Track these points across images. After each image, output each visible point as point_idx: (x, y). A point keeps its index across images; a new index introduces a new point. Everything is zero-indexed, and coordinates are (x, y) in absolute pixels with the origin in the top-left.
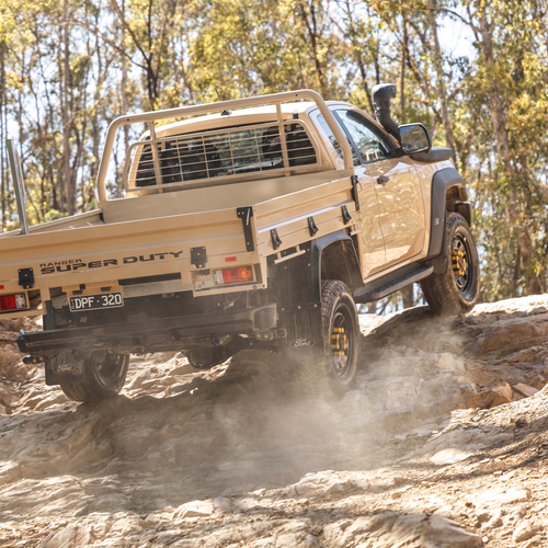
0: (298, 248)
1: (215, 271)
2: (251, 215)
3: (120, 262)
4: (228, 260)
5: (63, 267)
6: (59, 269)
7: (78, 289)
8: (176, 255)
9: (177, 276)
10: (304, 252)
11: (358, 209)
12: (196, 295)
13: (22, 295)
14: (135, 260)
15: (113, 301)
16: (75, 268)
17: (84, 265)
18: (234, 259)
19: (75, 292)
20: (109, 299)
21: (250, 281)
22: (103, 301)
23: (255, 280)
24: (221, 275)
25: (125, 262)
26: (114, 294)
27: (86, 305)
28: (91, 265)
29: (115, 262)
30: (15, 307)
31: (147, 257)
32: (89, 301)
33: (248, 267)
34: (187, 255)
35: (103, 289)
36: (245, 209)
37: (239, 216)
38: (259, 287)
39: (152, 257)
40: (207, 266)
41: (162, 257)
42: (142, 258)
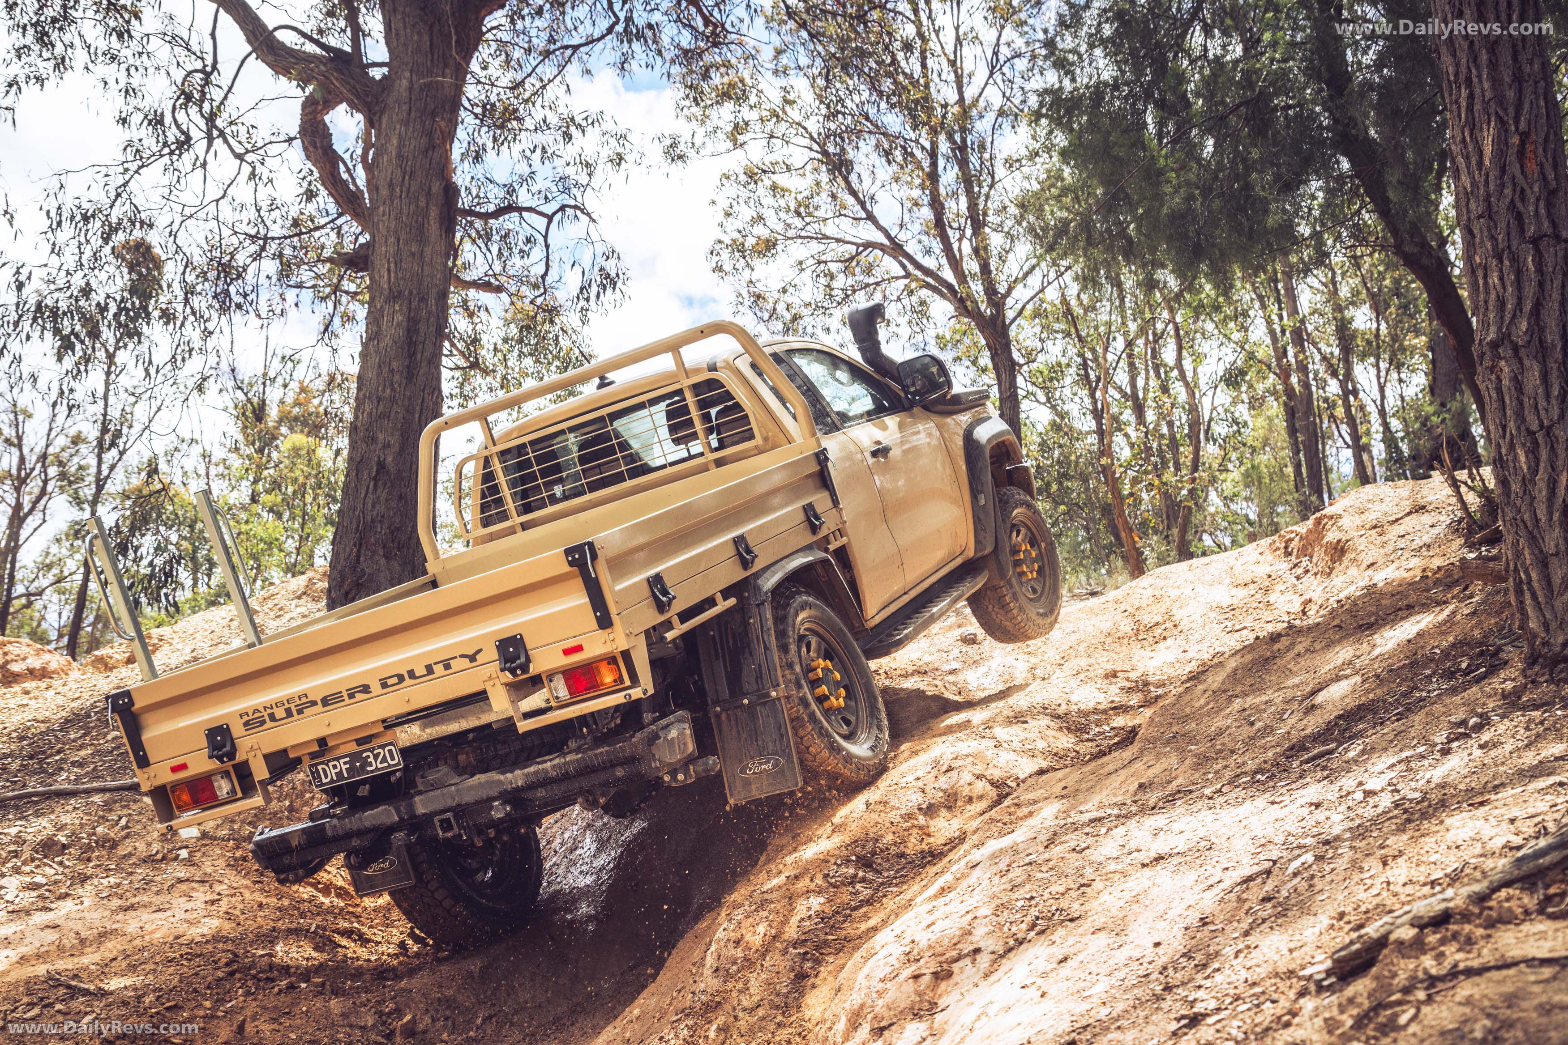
0: (719, 597)
1: (551, 676)
2: (594, 557)
3: (376, 688)
4: (567, 652)
5: (280, 713)
6: (272, 717)
7: (316, 748)
8: (472, 658)
9: (480, 697)
10: (732, 601)
11: (836, 503)
12: (523, 726)
13: (226, 774)
14: (401, 678)
15: (384, 760)
16: (300, 712)
17: (314, 703)
18: (579, 649)
19: (313, 755)
20: (376, 757)
21: (618, 686)
22: (366, 763)
23: (628, 682)
24: (562, 682)
25: (384, 685)
26: (383, 747)
27: (340, 774)
28: (325, 702)
29: (366, 689)
30: (215, 797)
31: (420, 671)
32: (343, 766)
33: (611, 660)
34: (491, 653)
35: (360, 742)
36: (579, 548)
37: (571, 564)
38: (636, 693)
39: (430, 669)
40: (533, 669)
41: (447, 667)
42: (412, 674)
